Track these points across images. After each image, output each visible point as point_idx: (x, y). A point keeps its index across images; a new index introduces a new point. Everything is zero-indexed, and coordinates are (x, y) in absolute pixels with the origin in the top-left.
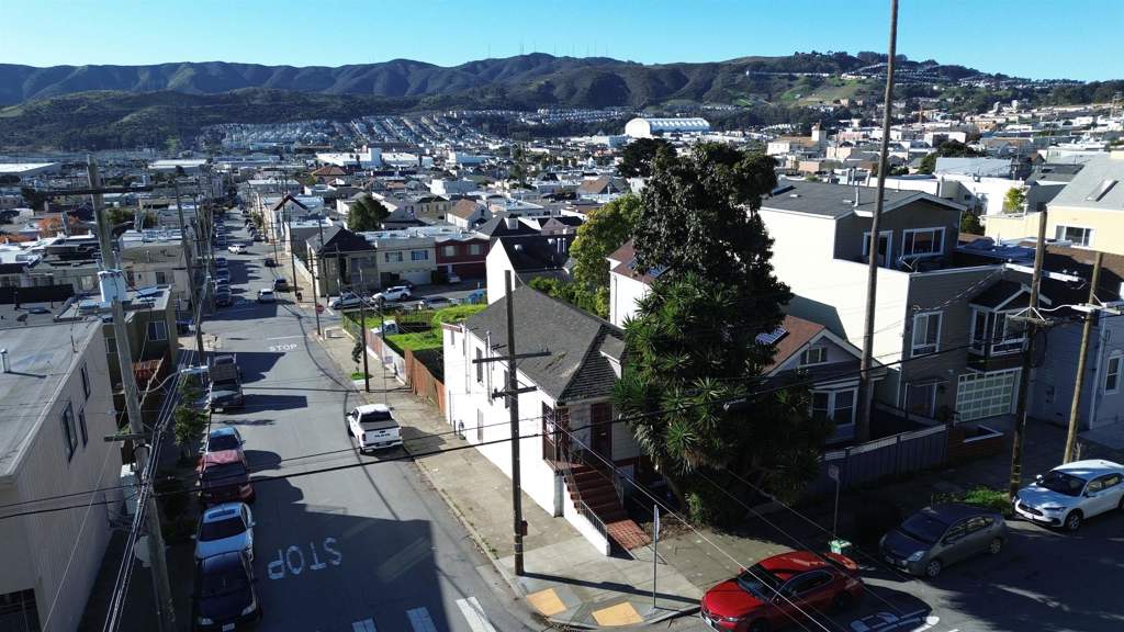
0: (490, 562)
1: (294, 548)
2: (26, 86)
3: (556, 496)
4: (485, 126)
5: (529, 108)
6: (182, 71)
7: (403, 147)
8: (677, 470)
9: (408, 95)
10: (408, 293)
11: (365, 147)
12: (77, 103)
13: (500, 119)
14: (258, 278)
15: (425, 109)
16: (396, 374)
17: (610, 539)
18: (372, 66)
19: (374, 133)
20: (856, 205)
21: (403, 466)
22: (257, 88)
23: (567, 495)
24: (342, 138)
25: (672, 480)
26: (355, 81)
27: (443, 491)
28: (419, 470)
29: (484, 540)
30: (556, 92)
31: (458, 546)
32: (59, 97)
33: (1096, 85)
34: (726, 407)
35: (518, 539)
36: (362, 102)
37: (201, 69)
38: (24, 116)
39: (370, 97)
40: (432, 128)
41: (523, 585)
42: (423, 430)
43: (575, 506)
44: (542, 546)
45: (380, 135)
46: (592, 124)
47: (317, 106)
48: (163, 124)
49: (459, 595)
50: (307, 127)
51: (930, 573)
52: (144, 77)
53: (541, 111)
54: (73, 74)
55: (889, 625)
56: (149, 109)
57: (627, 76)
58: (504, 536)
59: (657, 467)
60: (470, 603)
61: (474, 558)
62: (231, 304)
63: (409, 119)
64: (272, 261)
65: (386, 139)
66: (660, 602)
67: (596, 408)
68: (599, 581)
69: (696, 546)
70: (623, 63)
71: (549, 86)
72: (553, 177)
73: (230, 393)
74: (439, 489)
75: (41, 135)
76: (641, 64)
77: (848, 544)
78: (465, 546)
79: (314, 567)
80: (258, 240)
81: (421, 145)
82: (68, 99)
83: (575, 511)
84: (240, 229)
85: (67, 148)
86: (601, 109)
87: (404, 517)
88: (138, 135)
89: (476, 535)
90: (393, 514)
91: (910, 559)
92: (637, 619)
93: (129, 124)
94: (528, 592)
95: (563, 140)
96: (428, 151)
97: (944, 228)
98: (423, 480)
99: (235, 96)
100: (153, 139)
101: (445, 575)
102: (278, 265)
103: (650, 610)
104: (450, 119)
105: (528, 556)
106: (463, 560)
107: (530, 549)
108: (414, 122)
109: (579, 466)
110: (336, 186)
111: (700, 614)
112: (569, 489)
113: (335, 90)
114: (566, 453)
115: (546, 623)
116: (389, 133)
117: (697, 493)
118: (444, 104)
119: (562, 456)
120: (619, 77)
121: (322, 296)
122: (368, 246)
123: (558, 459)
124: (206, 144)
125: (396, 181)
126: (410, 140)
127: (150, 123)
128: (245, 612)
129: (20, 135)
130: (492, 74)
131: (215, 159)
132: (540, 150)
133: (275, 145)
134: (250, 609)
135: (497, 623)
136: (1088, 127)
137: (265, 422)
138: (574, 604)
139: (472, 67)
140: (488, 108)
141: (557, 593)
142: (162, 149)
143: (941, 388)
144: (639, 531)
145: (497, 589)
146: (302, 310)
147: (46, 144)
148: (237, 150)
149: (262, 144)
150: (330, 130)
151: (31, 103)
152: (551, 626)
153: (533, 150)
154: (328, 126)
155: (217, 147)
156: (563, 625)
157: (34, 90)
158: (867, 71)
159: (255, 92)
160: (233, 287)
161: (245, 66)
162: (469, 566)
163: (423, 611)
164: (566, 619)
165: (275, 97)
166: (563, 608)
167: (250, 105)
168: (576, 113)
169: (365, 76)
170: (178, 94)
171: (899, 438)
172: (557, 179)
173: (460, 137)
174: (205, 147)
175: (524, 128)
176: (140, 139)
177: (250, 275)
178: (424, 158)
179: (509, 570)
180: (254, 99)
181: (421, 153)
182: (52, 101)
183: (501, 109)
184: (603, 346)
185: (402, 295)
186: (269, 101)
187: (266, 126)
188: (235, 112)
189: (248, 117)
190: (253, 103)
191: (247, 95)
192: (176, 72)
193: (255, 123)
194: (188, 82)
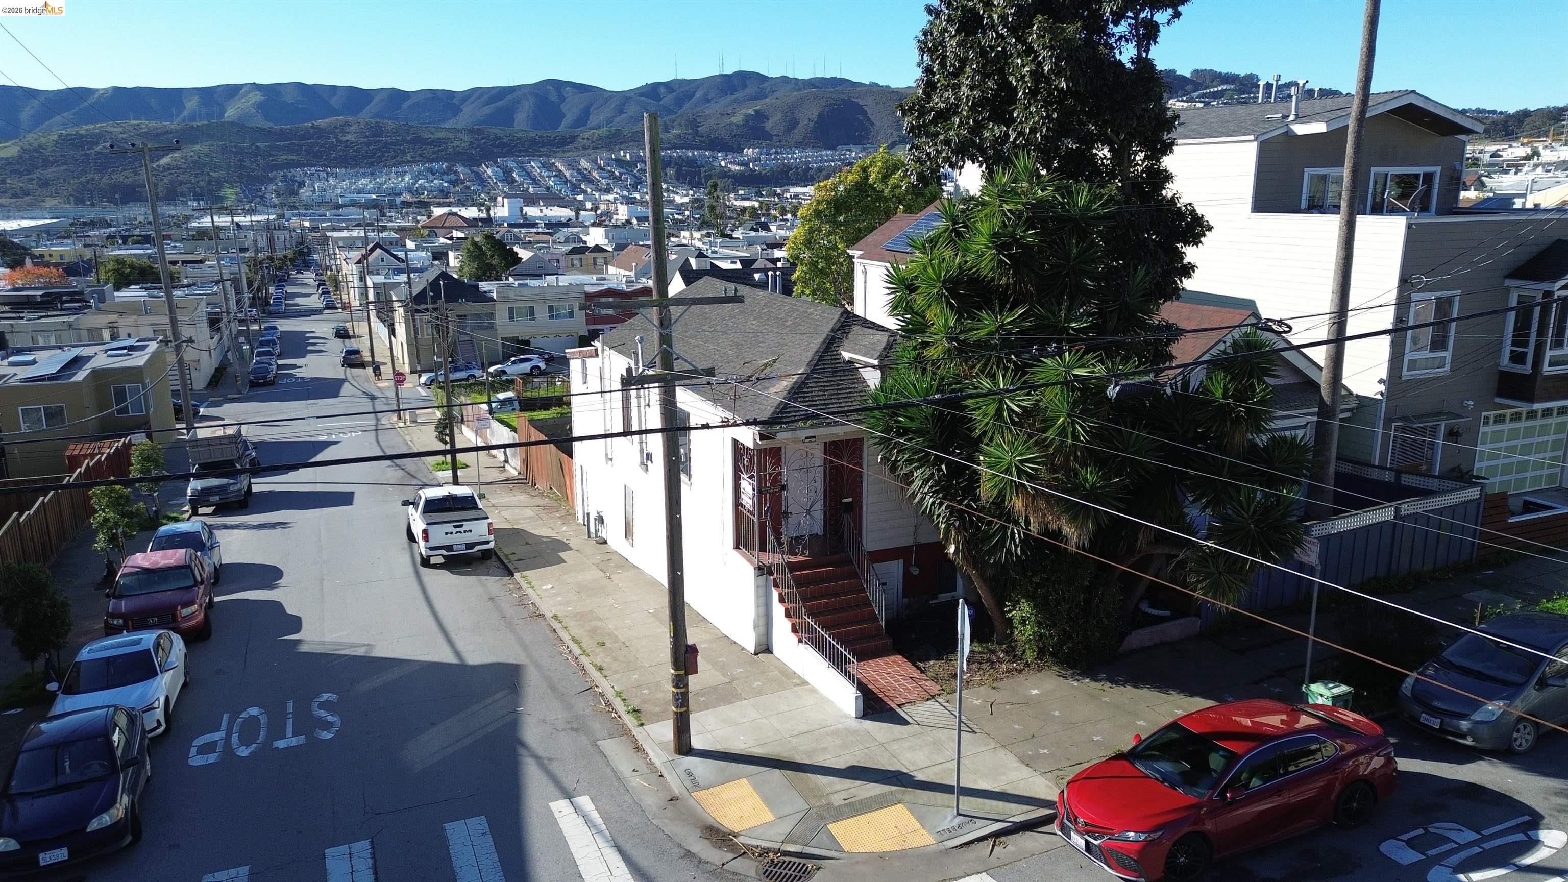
0: (625, 732)
1: (254, 711)
2: (25, 116)
3: (758, 616)
4: (671, 172)
5: (732, 147)
6: (244, 96)
7: (552, 199)
8: (992, 552)
9: (563, 128)
10: (542, 365)
11: (500, 199)
12: (95, 139)
13: (691, 162)
14: (320, 351)
15: (585, 148)
16: (506, 461)
17: (861, 687)
18: (512, 89)
19: (514, 181)
20: (1292, 118)
21: (492, 584)
22: (350, 119)
23: (778, 610)
24: (468, 188)
25: (982, 575)
26: (487, 110)
27: (555, 617)
28: (520, 588)
29: (619, 694)
30: (768, 125)
31: (569, 707)
32: (72, 131)
33: (1525, 114)
34: (1112, 391)
35: (680, 682)
36: (497, 138)
37: (272, 92)
38: (21, 157)
39: (508, 130)
40: (595, 174)
41: (690, 774)
42: (536, 532)
43: (794, 630)
44: (730, 702)
45: (522, 184)
46: (820, 170)
47: (432, 143)
48: (215, 168)
49: (557, 793)
50: (419, 173)
51: (1515, 745)
52: (191, 104)
53: (748, 152)
54: (91, 100)
55: (1462, 847)
56: (197, 147)
57: (868, 104)
58: (658, 684)
59: (952, 549)
60: (577, 809)
61: (597, 726)
62: (272, 383)
63: (564, 163)
64: (345, 330)
65: (531, 190)
66: (969, 804)
67: (834, 448)
68: (841, 764)
69: (1028, 702)
70: (865, 85)
71: (760, 116)
72: (766, 228)
73: (224, 481)
74: (549, 615)
75: (45, 184)
76: (888, 87)
77: (1344, 689)
78: (583, 705)
79: (281, 744)
80: (330, 306)
81: (580, 197)
82: (83, 132)
83: (794, 638)
84: (308, 295)
85: (79, 201)
86: (833, 148)
87: (473, 659)
88: (181, 183)
89: (605, 686)
90: (457, 653)
91: (1477, 717)
92: (923, 839)
93: (168, 168)
94: (697, 786)
95: (778, 191)
96: (589, 205)
97: (1438, 169)
98: (522, 602)
99: (318, 129)
100: (202, 188)
101: (537, 758)
102: (354, 337)
103: (949, 820)
104: (620, 162)
105: (697, 722)
106: (576, 730)
107: (706, 707)
108: (570, 166)
109: (801, 558)
110: (451, 239)
111: (1055, 827)
112: (782, 600)
113: (463, 120)
114: (778, 535)
115: (733, 847)
116: (535, 181)
117: (1030, 597)
118: (613, 141)
119: (771, 538)
120: (857, 104)
121: (412, 372)
122: (485, 298)
123: (763, 548)
124: (278, 195)
125: (538, 233)
126: (565, 191)
127: (197, 166)
128: (94, 825)
129: (14, 183)
130: (680, 102)
131: (288, 214)
132: (747, 204)
133: (374, 196)
134: (106, 819)
135: (627, 847)
136: (1528, 158)
137: (273, 526)
138: (788, 810)
139: (652, 91)
140: (674, 147)
141: (756, 788)
142: (216, 204)
143: (1452, 434)
144: (916, 674)
145: (637, 782)
146: (380, 389)
147: (51, 196)
148: (320, 204)
149: (355, 196)
150: (453, 177)
151: (30, 137)
152: (743, 852)
153: (738, 203)
154: (449, 171)
155: (293, 199)
156: (767, 851)
157: (37, 121)
158: (1204, 95)
159: (348, 124)
160: (280, 362)
161: (334, 88)
162: (584, 740)
163: (479, 824)
164: (773, 838)
165: (376, 131)
166: (769, 817)
167: (341, 142)
168: (798, 153)
169: (500, 103)
170: (238, 126)
171: (1397, 510)
172: (769, 230)
173: (635, 187)
174: (276, 201)
175: (725, 174)
176: (184, 189)
177: (310, 348)
178: (582, 213)
179: (662, 745)
180: (345, 133)
181: (579, 208)
182: (60, 135)
183: (693, 148)
184: (846, 343)
185: (532, 368)
186: (367, 137)
187: (362, 170)
188: (318, 151)
189: (336, 158)
190: (344, 139)
191: (336, 128)
192: (237, 97)
193: (346, 168)
194: (254, 111)
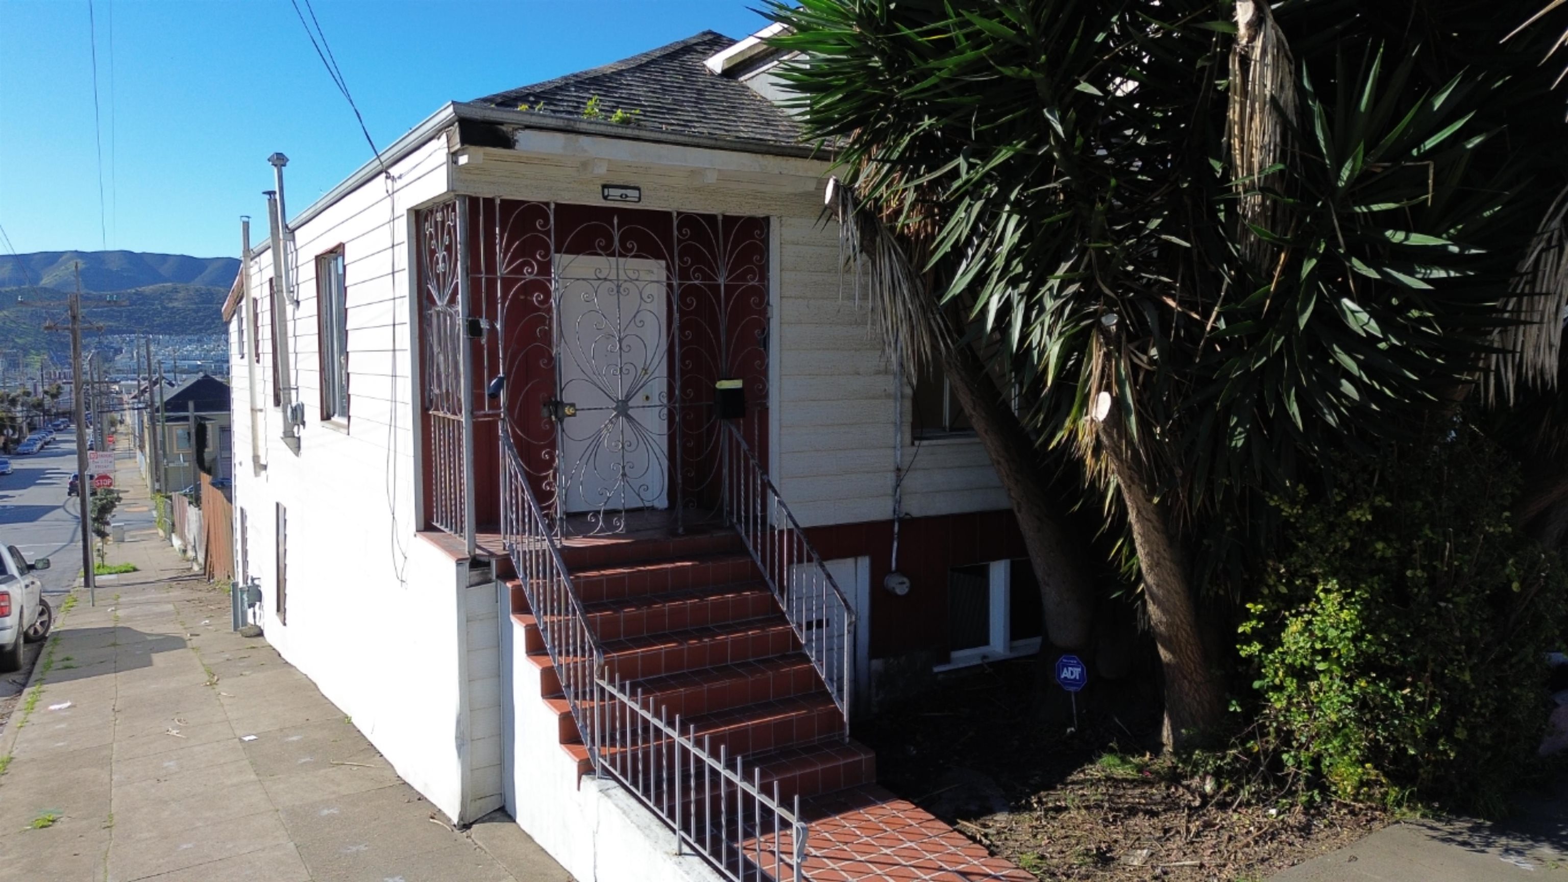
6: (65, 262)
22: (179, 285)
23: (527, 679)
37: (95, 260)
43: (570, 736)
48: (22, 334)
52: (4, 271)
56: (4, 313)
83: (568, 764)
99: (141, 295)
149: (177, 362)
155: (107, 365)
159: (176, 291)
161: (165, 257)
165: (207, 298)
167: (166, 308)
170: (54, 293)
180: (171, 300)
186: (195, 303)
187: (189, 337)
188: (140, 317)
189: (159, 325)
190: (170, 305)
191: (162, 294)
192: (55, 265)
193: (170, 334)
194: (73, 278)
